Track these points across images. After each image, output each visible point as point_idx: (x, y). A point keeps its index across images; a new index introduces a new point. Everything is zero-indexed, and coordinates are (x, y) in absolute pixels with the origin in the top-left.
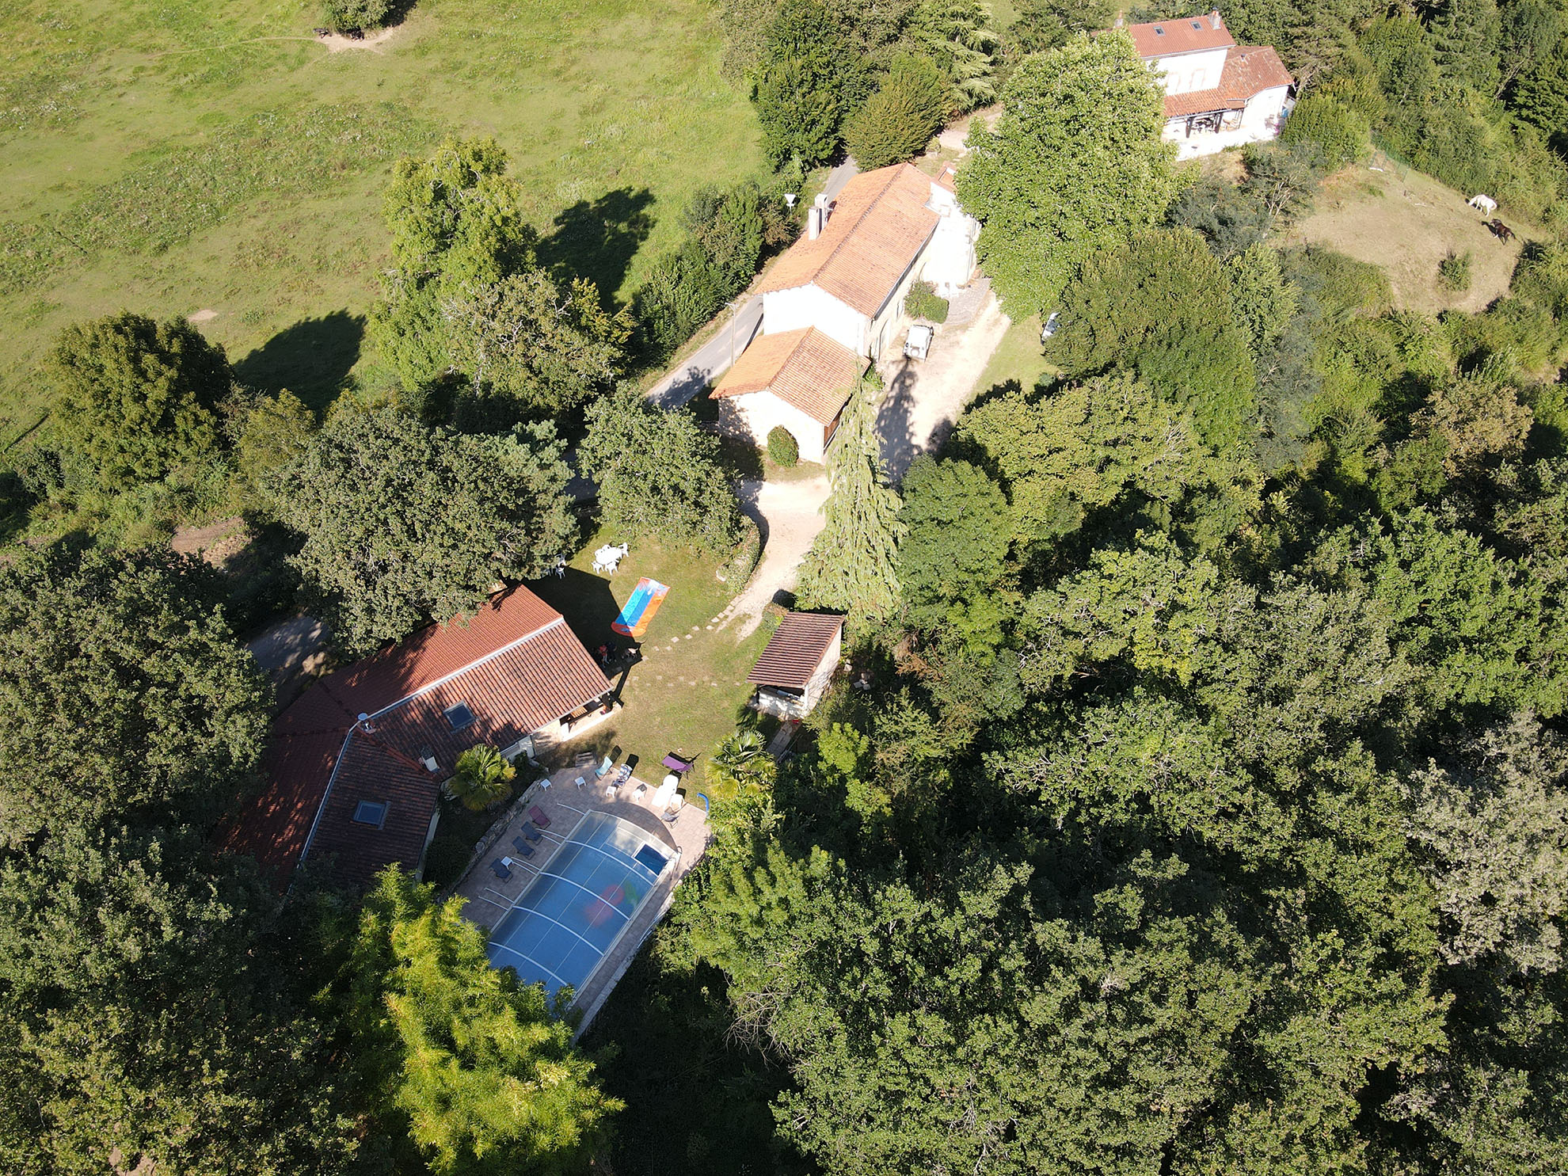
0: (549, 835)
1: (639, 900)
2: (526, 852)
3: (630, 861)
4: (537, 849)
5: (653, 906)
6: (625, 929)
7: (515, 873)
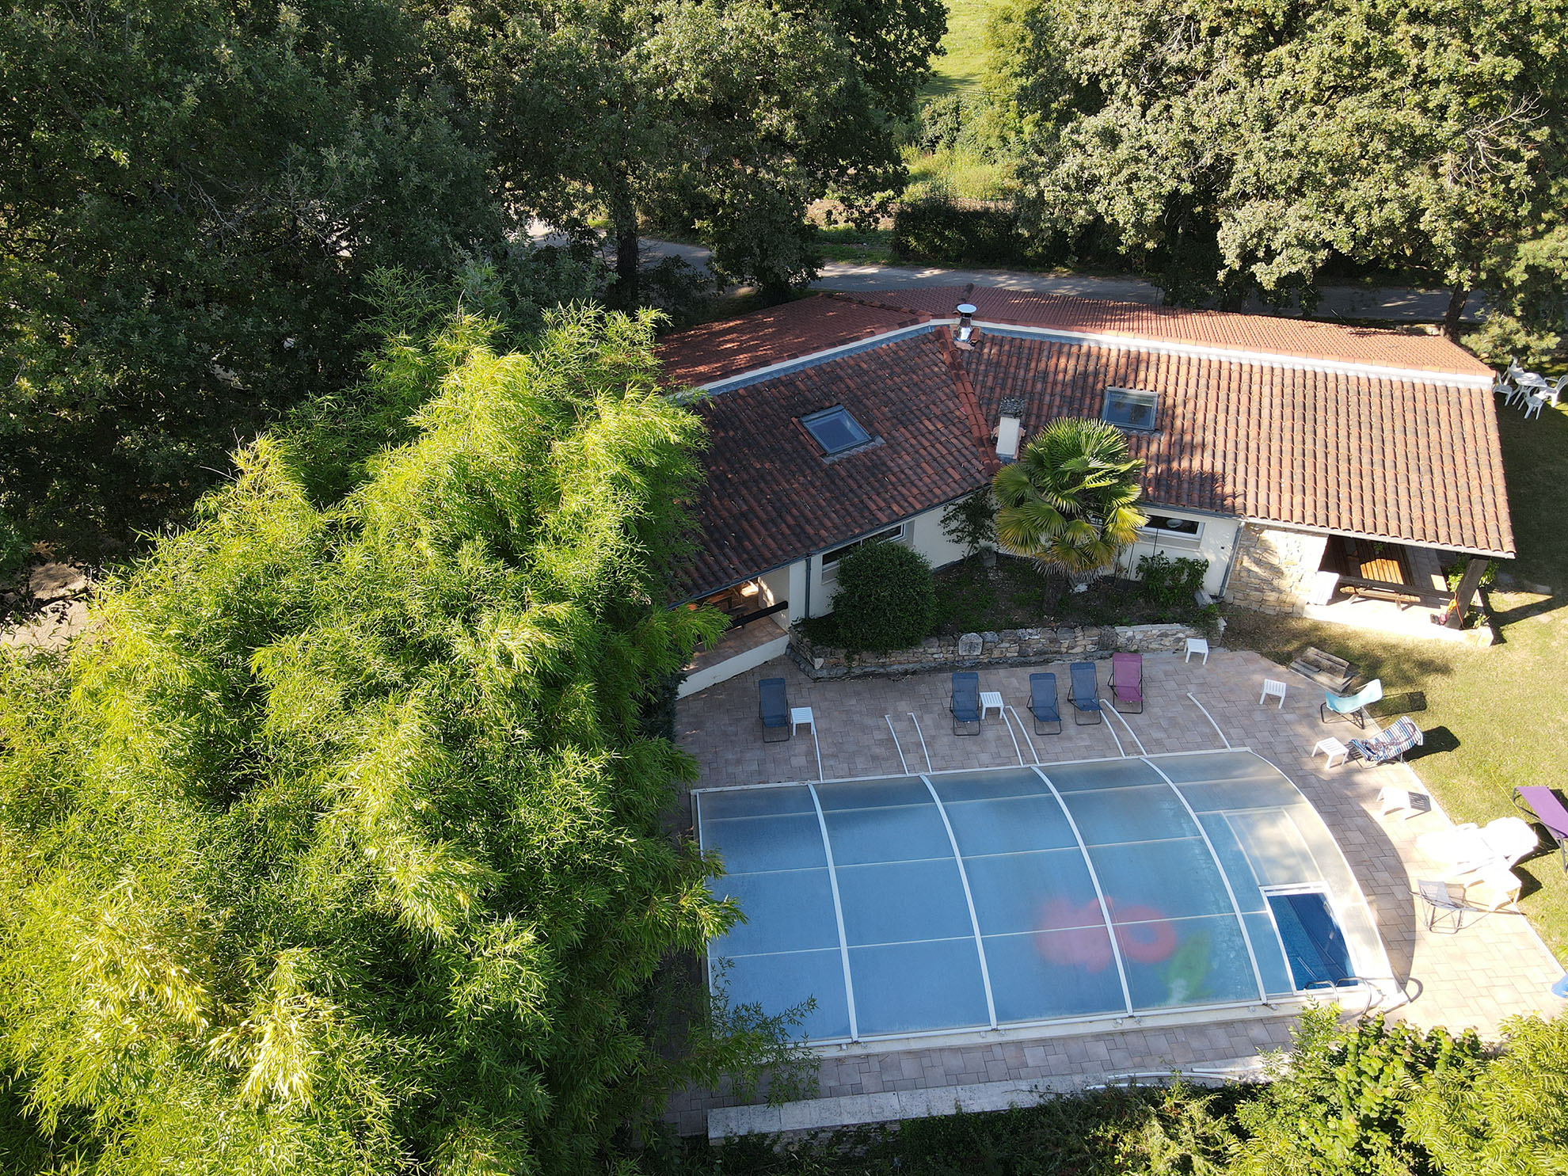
0: (1117, 724)
1: (1197, 996)
2: (1044, 716)
3: (1249, 893)
4: (1071, 729)
5: (1222, 1039)
6: (1102, 1022)
7: (990, 734)
